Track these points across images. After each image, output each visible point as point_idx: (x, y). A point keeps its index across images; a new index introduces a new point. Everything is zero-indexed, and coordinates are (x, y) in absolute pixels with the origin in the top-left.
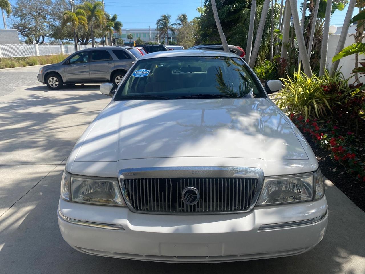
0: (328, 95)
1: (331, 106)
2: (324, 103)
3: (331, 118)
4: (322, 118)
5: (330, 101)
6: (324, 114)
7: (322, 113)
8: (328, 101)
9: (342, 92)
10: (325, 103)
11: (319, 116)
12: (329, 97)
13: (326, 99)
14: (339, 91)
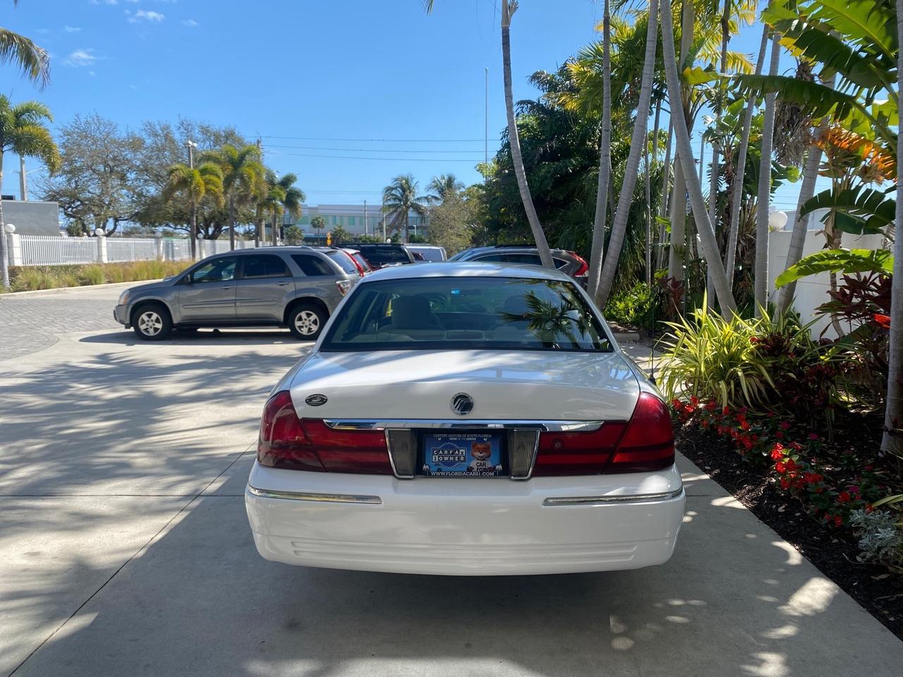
0: (769, 358)
1: (775, 382)
2: (761, 376)
3: (777, 408)
4: (759, 408)
5: (774, 370)
6: (762, 398)
7: (758, 397)
8: (768, 372)
9: (799, 352)
10: (763, 375)
11: (751, 402)
12: (770, 363)
13: (766, 368)
14: (791, 351)
